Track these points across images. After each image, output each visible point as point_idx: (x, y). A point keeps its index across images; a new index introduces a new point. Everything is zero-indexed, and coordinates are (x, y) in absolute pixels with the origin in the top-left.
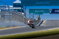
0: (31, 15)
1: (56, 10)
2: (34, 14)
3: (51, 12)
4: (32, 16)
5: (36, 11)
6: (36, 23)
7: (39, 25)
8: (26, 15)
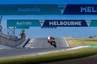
0: (9, 30)
1: (52, 21)
2: (16, 27)
3: (42, 24)
4: (11, 32)
5: (18, 23)
6: (19, 43)
7: (24, 47)
8: (2, 29)
